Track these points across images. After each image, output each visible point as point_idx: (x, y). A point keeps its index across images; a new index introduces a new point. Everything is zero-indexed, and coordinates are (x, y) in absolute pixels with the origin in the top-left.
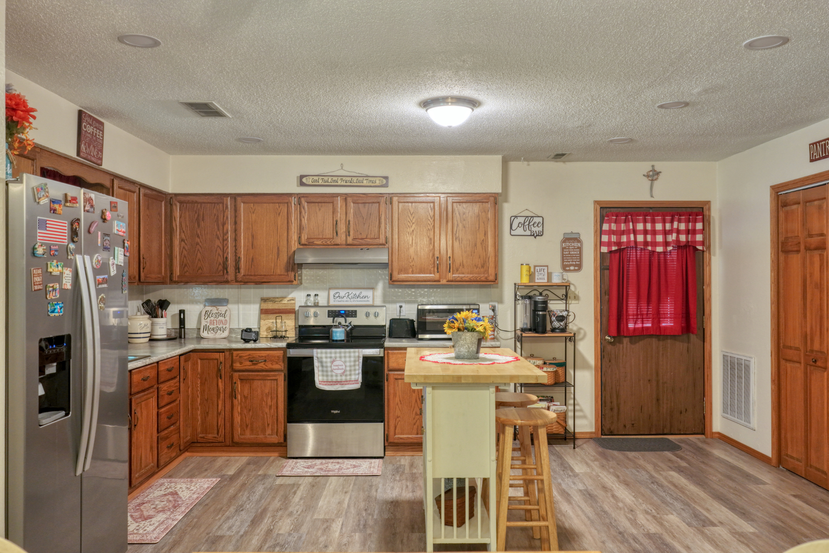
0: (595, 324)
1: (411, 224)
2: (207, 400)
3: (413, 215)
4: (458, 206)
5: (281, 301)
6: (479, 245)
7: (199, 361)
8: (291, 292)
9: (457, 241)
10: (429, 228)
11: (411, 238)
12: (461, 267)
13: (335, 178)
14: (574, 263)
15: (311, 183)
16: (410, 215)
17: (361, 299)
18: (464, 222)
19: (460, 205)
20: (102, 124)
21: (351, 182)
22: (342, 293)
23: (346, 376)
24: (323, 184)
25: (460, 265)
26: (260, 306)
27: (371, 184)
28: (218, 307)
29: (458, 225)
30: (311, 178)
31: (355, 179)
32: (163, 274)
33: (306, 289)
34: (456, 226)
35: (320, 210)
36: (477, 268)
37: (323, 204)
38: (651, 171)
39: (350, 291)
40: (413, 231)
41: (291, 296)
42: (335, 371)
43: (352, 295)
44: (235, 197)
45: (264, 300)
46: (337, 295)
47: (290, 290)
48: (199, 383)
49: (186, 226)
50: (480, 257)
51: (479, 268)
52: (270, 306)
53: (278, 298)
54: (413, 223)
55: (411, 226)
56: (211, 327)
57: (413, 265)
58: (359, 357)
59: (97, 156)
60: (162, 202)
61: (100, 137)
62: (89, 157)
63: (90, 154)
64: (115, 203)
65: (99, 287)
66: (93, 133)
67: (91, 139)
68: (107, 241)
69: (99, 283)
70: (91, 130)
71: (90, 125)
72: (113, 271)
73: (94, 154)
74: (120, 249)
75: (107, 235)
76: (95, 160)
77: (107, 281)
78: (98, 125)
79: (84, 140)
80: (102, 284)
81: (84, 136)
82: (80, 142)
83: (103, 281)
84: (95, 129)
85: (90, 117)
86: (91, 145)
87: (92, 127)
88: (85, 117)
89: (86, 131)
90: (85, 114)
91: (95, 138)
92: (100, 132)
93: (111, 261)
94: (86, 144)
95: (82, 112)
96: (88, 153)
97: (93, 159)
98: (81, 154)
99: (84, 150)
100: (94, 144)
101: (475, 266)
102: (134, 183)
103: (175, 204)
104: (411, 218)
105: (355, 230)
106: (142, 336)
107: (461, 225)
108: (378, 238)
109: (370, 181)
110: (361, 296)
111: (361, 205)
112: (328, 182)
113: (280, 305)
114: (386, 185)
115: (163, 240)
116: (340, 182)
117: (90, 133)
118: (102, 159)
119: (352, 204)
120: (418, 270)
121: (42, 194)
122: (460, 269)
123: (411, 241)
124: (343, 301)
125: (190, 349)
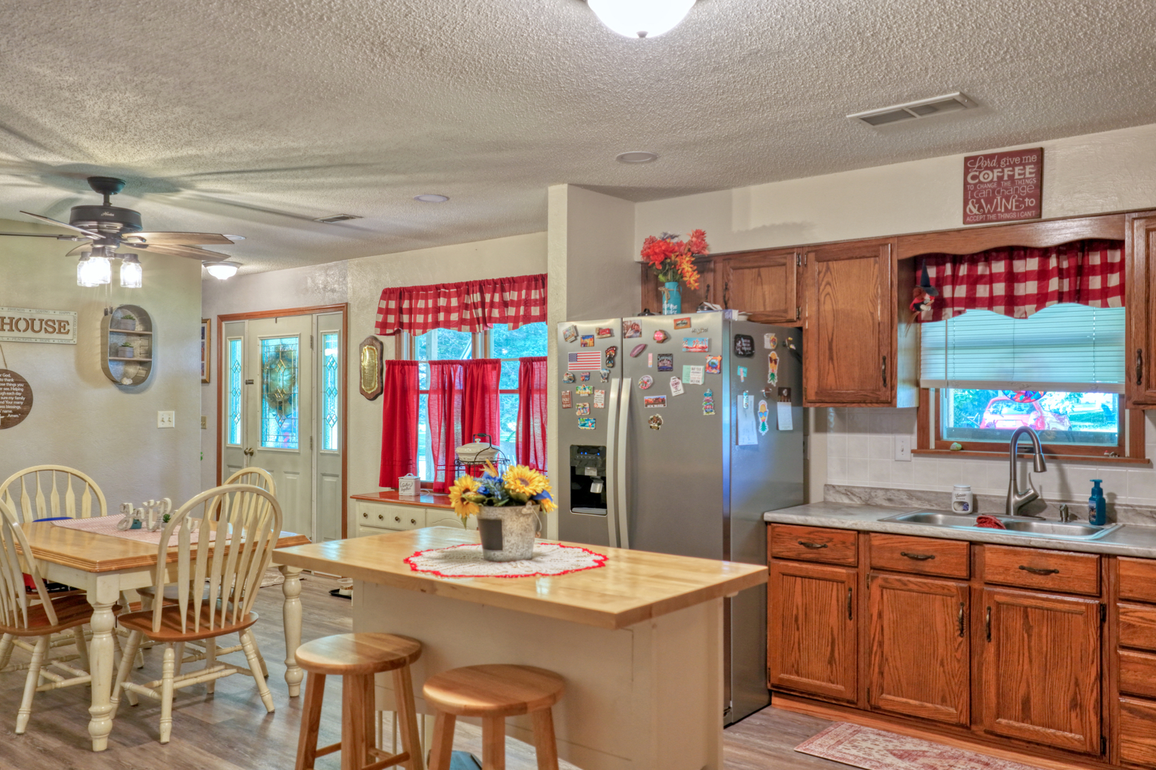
20: (1040, 151)
59: (1017, 207)
61: (1028, 175)
62: (994, 216)
63: (995, 211)
64: (682, 320)
65: (649, 406)
66: (1000, 178)
67: (993, 190)
68: (665, 362)
69: (648, 403)
70: (996, 173)
71: (991, 169)
72: (677, 390)
73: (1006, 207)
74: (692, 367)
75: (667, 355)
76: (1014, 215)
77: (663, 401)
78: (1017, 160)
79: (972, 197)
80: (653, 404)
81: (973, 192)
82: (966, 204)
83: (657, 401)
84: (1006, 170)
85: (991, 157)
86: (994, 197)
87: (995, 171)
88: (973, 164)
89: (980, 182)
90: (975, 158)
91: (1009, 184)
92: (1027, 167)
93: (672, 381)
94: (978, 201)
95: (967, 159)
96: (989, 212)
97: (1007, 216)
98: (968, 219)
99: (975, 211)
100: (1006, 193)
117: (991, 181)
118: (1038, 207)
121: (568, 335)
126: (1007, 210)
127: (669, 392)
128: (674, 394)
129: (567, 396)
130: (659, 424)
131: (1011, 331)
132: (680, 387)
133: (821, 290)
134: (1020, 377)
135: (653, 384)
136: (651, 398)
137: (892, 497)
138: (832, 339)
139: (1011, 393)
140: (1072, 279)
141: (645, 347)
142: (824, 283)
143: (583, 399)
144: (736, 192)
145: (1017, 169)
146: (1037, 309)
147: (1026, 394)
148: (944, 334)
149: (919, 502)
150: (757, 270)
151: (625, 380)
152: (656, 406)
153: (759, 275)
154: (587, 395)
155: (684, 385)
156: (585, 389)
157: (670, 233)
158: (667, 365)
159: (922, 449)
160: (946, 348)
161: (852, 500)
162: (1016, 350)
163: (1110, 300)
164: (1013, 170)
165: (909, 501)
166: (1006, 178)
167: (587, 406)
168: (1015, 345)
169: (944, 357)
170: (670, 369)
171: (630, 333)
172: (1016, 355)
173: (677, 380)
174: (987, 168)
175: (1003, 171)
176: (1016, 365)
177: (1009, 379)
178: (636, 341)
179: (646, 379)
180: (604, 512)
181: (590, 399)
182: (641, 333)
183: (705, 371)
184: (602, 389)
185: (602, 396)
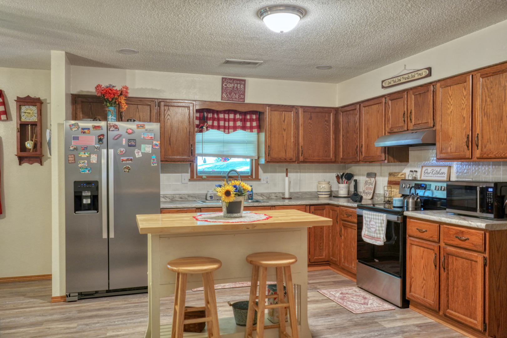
1: (450, 105)
3: (451, 98)
4: (487, 80)
5: (397, 175)
8: (404, 169)
9: (486, 116)
10: (463, 107)
11: (450, 118)
12: (489, 144)
13: (399, 78)
15: (387, 85)
16: (449, 98)
17: (440, 175)
18: (491, 97)
19: (488, 80)
20: (244, 81)
21: (408, 79)
22: (430, 169)
23: (377, 234)
24: (394, 84)
25: (488, 142)
26: (388, 179)
27: (420, 77)
28: (371, 179)
29: (486, 100)
30: (387, 81)
31: (410, 75)
32: (331, 157)
33: (411, 166)
34: (484, 101)
35: (397, 104)
36: (502, 144)
37: (398, 100)
39: (434, 168)
40: (451, 112)
41: (404, 172)
42: (371, 229)
43: (435, 171)
44: (359, 103)
45: (390, 174)
46: (426, 172)
47: (403, 167)
51: (505, 144)
52: (393, 179)
53: (396, 173)
54: (452, 105)
55: (450, 108)
56: (366, 191)
57: (451, 144)
58: (383, 220)
59: (238, 97)
60: (331, 113)
61: (242, 88)
62: (231, 99)
63: (232, 98)
64: (141, 125)
65: (123, 162)
66: (234, 87)
67: (231, 90)
68: (132, 142)
69: (123, 161)
70: (232, 85)
71: (231, 83)
72: (138, 155)
73: (235, 97)
74: (146, 145)
75: (133, 140)
76: (237, 100)
77: (131, 160)
78: (239, 82)
79: (225, 92)
81: (225, 90)
82: (222, 93)
83: (128, 160)
84: (235, 85)
85: (231, 79)
86: (232, 93)
87: (232, 84)
88: (225, 80)
89: (227, 87)
90: (226, 78)
91: (236, 89)
92: (242, 85)
93: (136, 151)
94: (227, 93)
95: (223, 78)
96: (230, 98)
97: (235, 100)
98: (223, 99)
99: (225, 96)
100: (235, 92)
101: (501, 141)
102: (293, 107)
103: (340, 114)
104: (450, 100)
105: (416, 118)
106: (324, 193)
107: (488, 100)
108: (428, 122)
109: (419, 74)
110: (440, 172)
111: (418, 96)
112: (396, 82)
113: (397, 178)
114: (430, 75)
115: (331, 137)
116: (402, 80)
117: (231, 87)
118: (244, 99)
119: (413, 96)
120: (454, 149)
121: (73, 127)
122: (487, 146)
123: (450, 122)
124: (429, 176)
125: (322, 203)
126: (235, 98)
127: (134, 156)
128: (137, 157)
129: (72, 157)
130: (129, 170)
131: (223, 138)
132: (140, 154)
133: (165, 117)
134: (225, 153)
135: (125, 152)
136: (125, 158)
137: (182, 197)
138: (170, 137)
139: (220, 158)
140: (243, 122)
141: (121, 136)
142: (167, 115)
143: (84, 159)
144: (128, 71)
145: (238, 85)
146: (234, 131)
147: (225, 159)
148: (201, 137)
149: (192, 198)
150: (136, 106)
151: (110, 150)
152: (127, 162)
153: (137, 108)
154: (86, 156)
155: (142, 153)
156: (85, 154)
157: (113, 85)
158: (133, 144)
159: (192, 179)
160: (202, 142)
161: (166, 199)
162: (225, 144)
163: (254, 130)
164: (237, 85)
165: (188, 198)
166: (235, 87)
167: (86, 162)
168: (224, 143)
169: (201, 145)
170: (135, 146)
171: (112, 129)
172: (224, 146)
173: (139, 151)
174: (229, 83)
175: (234, 85)
176: (224, 149)
177: (222, 154)
178: (116, 133)
179: (122, 150)
180: (96, 211)
181: (88, 158)
182: (119, 129)
183: (152, 147)
184: (96, 154)
185: (96, 157)
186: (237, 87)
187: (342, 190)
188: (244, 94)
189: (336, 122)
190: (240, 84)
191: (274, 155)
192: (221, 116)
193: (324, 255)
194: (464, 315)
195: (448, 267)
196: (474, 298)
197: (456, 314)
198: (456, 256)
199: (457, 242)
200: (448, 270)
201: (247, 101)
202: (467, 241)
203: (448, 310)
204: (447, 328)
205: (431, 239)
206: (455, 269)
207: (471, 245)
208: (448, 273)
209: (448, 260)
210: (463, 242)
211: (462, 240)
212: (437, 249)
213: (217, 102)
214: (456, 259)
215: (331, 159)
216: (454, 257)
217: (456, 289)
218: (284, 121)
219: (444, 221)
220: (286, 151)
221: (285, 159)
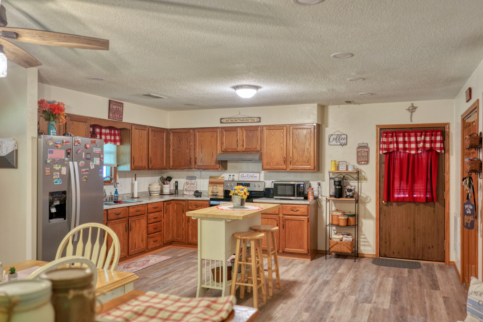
0: (376, 194)
2: (178, 223)
3: (273, 136)
4: (296, 131)
6: (306, 151)
7: (175, 205)
8: (223, 174)
9: (295, 148)
10: (281, 142)
11: (272, 147)
13: (236, 119)
14: (364, 160)
15: (225, 122)
17: (254, 178)
18: (299, 139)
19: (296, 130)
20: (122, 104)
21: (243, 121)
22: (245, 174)
24: (231, 122)
25: (296, 161)
26: (209, 180)
27: (252, 121)
28: (192, 180)
29: (295, 140)
30: (225, 119)
31: (245, 119)
32: (164, 165)
33: (229, 172)
34: (294, 141)
35: (230, 134)
37: (232, 132)
38: (411, 107)
39: (249, 174)
40: (273, 144)
41: (222, 176)
43: (249, 176)
44: (194, 129)
45: (211, 177)
46: (242, 176)
47: (222, 173)
48: (175, 214)
49: (175, 143)
50: (306, 157)
52: (213, 180)
53: (217, 177)
54: (273, 140)
55: (272, 142)
56: (188, 189)
57: (273, 162)
59: (119, 117)
60: (164, 133)
61: (121, 109)
62: (114, 118)
64: (94, 141)
65: (83, 173)
66: (117, 108)
67: (115, 111)
68: (88, 156)
69: (83, 172)
71: (115, 105)
72: (92, 167)
74: (97, 158)
75: (89, 153)
77: (88, 171)
80: (85, 172)
81: (112, 110)
82: (109, 113)
84: (117, 106)
85: (115, 102)
86: (115, 113)
89: (113, 108)
90: (111, 101)
94: (112, 113)
95: (109, 100)
97: (117, 119)
98: (109, 117)
99: (112, 116)
100: (117, 113)
101: (304, 161)
102: (145, 126)
103: (171, 134)
104: (272, 137)
105: (246, 144)
106: (156, 192)
107: (297, 140)
108: (257, 148)
109: (252, 120)
110: (254, 176)
111: (249, 132)
112: (233, 121)
113: (217, 180)
114: (260, 122)
115: (165, 150)
116: (238, 121)
117: (115, 109)
118: (122, 118)
119: (245, 131)
120: (275, 164)
121: (50, 142)
122: (296, 164)
123: (272, 149)
124: (245, 179)
125: (171, 199)
126: (117, 118)
127: (90, 168)
128: (91, 168)
129: (48, 170)
130: (86, 180)
132: (93, 166)
135: (84, 165)
136: (84, 170)
141: (81, 150)
143: (57, 171)
151: (74, 163)
152: (85, 173)
154: (59, 169)
155: (95, 165)
156: (58, 166)
163: (117, 143)
167: (59, 173)
170: (90, 159)
171: (76, 144)
173: (92, 163)
178: (78, 147)
179: (83, 163)
180: (63, 219)
181: (60, 171)
182: (80, 144)
183: (100, 160)
184: (65, 167)
185: (66, 169)
186: (118, 109)
187: (167, 189)
188: (122, 115)
189: (168, 139)
190: (120, 106)
191: (136, 164)
192: (103, 131)
193: (170, 237)
194: (296, 249)
195: (285, 227)
196: (302, 239)
197: (291, 249)
198: (290, 220)
199: (292, 213)
200: (285, 228)
201: (124, 121)
202: (298, 211)
203: (286, 249)
204: (284, 259)
205: (274, 213)
206: (290, 226)
207: (301, 213)
208: (285, 230)
209: (285, 223)
210: (296, 212)
211: (295, 211)
212: (278, 218)
213: (104, 120)
214: (291, 222)
215: (165, 167)
216: (289, 221)
217: (290, 237)
218: (141, 137)
219: (283, 203)
220: (142, 160)
221: (142, 167)
